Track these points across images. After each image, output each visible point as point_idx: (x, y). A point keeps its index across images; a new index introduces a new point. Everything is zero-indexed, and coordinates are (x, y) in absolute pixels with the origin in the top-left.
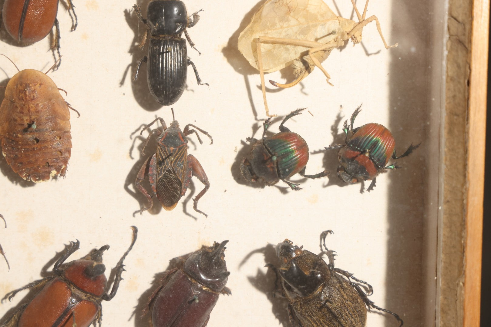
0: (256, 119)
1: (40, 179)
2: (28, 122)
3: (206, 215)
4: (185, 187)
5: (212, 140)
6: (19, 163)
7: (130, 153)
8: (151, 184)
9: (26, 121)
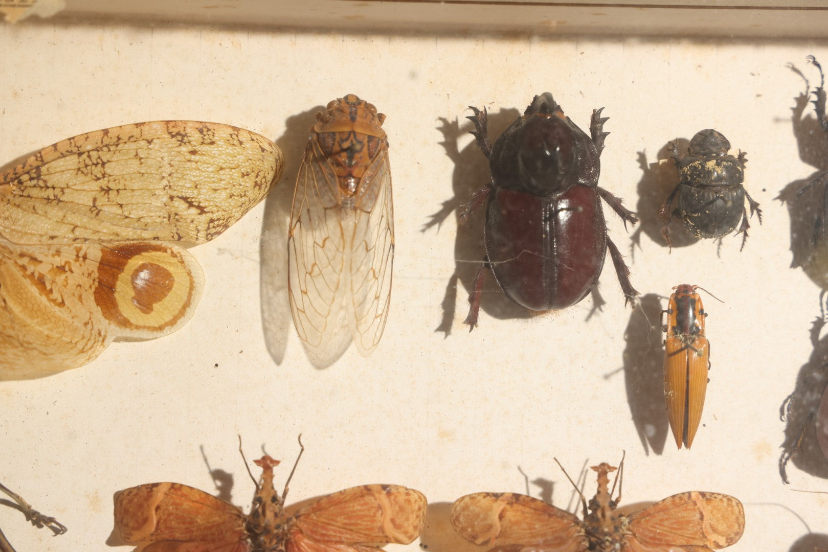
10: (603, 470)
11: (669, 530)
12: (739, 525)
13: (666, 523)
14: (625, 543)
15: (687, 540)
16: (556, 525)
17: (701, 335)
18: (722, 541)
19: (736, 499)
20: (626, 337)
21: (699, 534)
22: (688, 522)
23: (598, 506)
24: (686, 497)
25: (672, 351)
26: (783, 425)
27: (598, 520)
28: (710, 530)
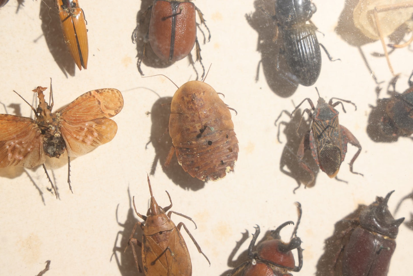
0: (377, 83)
1: (218, 177)
2: (200, 128)
3: (363, 175)
4: (343, 153)
5: (356, 107)
6: (196, 168)
7: (278, 139)
8: (314, 158)
9: (198, 127)
10: (39, 91)
11: (83, 114)
12: (121, 102)
13: (81, 110)
14: (61, 126)
15: (94, 117)
16: (22, 125)
17: (77, 7)
18: (112, 113)
19: (116, 89)
20: (41, 17)
21: (100, 112)
22: (92, 108)
23: (41, 110)
24: (89, 95)
25: (64, 19)
26: (135, 46)
27: (43, 117)
28: (105, 109)
